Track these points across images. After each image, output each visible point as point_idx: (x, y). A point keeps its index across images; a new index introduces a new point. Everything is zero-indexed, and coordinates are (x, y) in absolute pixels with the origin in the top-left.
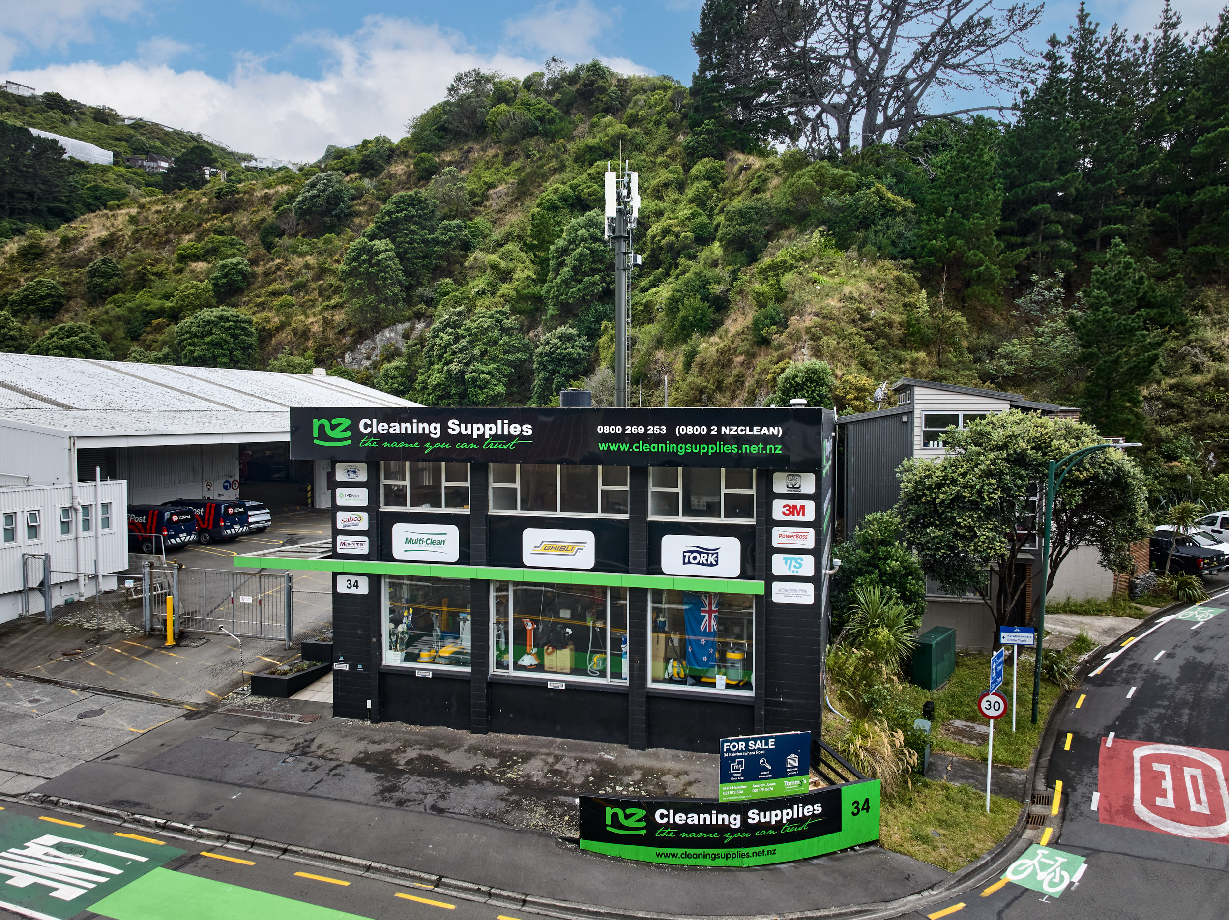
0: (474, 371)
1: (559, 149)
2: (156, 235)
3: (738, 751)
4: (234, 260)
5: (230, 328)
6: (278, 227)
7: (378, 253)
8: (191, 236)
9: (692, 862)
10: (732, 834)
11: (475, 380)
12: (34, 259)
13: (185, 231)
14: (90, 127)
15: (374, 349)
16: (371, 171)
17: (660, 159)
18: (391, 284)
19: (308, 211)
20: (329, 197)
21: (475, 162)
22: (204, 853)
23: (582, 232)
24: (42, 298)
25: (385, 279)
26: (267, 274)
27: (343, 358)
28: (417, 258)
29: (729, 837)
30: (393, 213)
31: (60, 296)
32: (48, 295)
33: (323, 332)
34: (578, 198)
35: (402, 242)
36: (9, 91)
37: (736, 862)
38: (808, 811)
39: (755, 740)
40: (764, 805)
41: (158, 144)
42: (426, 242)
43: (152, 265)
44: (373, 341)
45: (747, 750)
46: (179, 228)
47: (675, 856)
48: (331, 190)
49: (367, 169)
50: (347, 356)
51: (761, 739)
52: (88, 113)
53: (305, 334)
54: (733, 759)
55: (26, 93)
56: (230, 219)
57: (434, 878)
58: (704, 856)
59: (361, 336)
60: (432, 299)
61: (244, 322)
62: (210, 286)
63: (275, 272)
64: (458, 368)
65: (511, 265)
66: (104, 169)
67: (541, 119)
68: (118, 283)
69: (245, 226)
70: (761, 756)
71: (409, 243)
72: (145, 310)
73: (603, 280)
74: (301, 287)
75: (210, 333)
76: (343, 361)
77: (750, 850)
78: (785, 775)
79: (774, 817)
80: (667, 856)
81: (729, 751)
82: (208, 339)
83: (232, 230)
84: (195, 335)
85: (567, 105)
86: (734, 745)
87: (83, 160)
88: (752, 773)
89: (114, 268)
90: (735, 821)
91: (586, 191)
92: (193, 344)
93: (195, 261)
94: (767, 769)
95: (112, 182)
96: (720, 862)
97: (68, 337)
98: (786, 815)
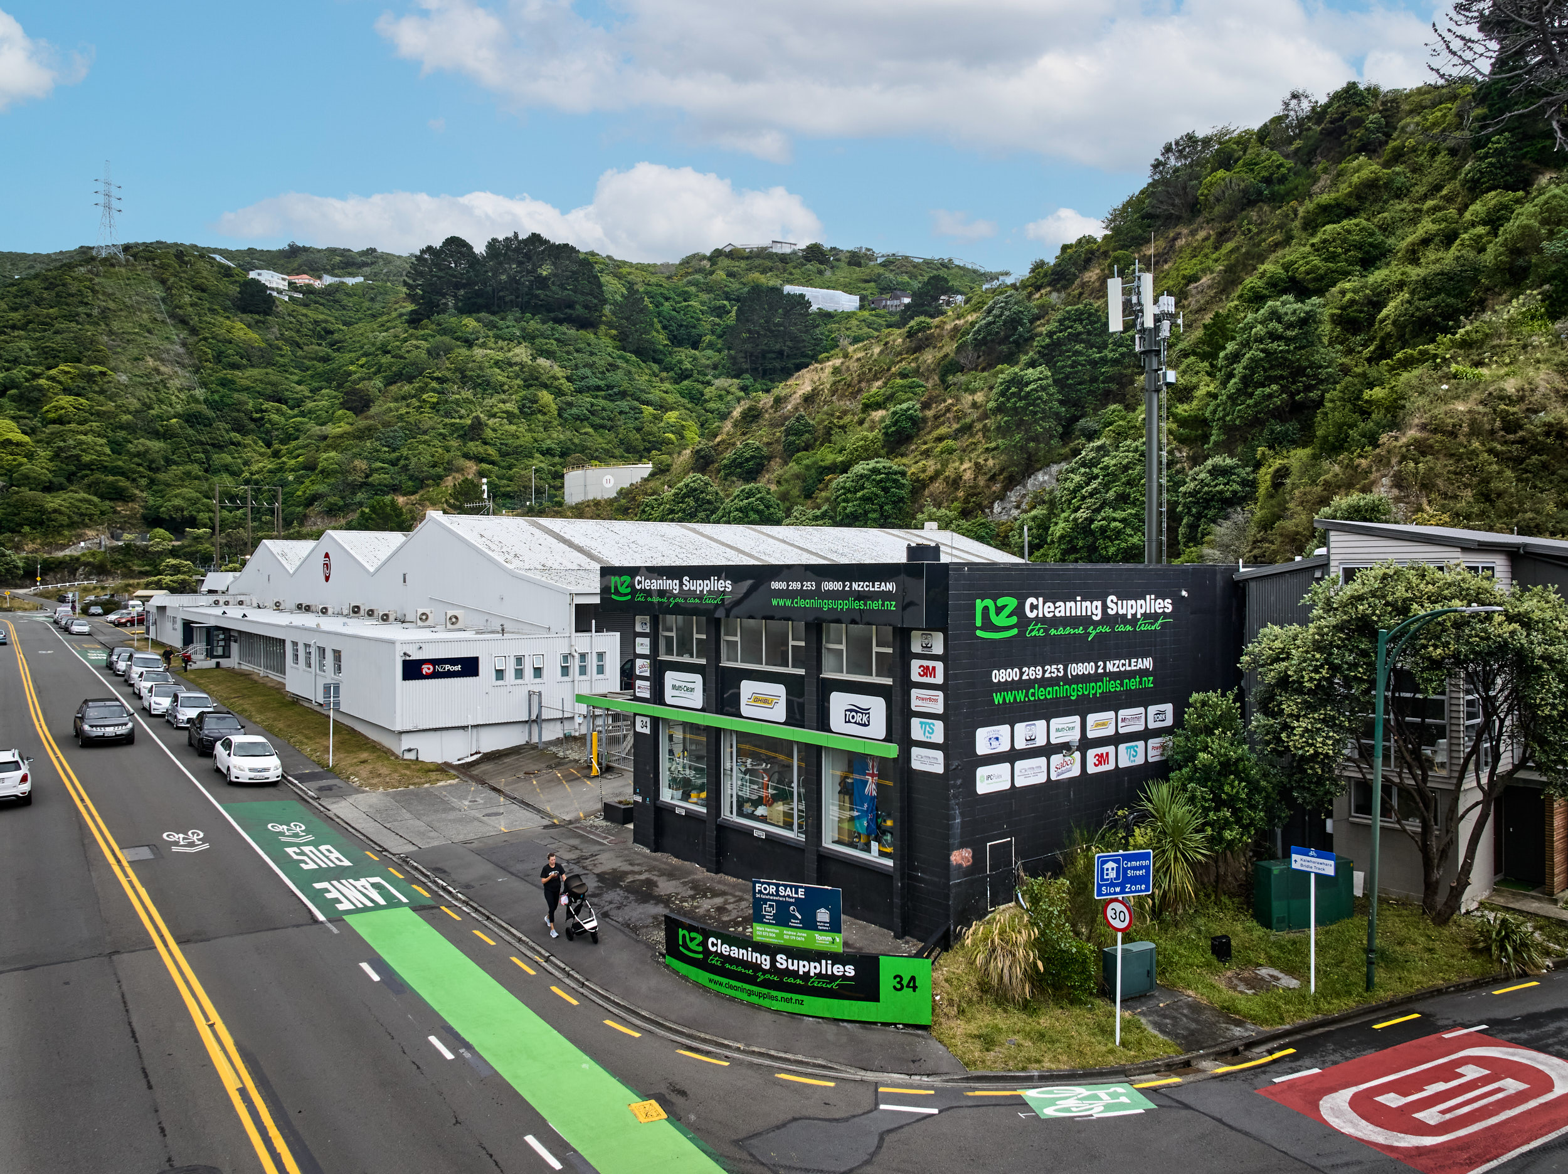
0: (1104, 519)
1: (1287, 216)
2: (849, 385)
3: (768, 894)
4: (905, 406)
5: (881, 481)
6: (958, 363)
7: (1027, 384)
8: (879, 383)
9: (733, 993)
10: (764, 974)
11: (1103, 530)
12: (751, 422)
13: (876, 378)
14: (844, 273)
15: (1024, 496)
16: (1063, 282)
17: (1430, 203)
18: (1042, 419)
19: (984, 341)
20: (1005, 322)
21: (1181, 251)
22: (443, 908)
23: (1259, 329)
24: (747, 460)
25: (1035, 413)
26: (936, 417)
27: (991, 508)
28: (1080, 384)
29: (761, 977)
30: (1055, 333)
31: (763, 457)
32: (753, 457)
33: (975, 479)
34: (1292, 279)
35: (1063, 367)
36: (774, 251)
37: (766, 1003)
38: (838, 970)
39: (786, 886)
40: (794, 953)
41: (906, 278)
42: (1094, 363)
43: (840, 418)
44: (1025, 486)
45: (778, 895)
46: (871, 376)
47: (721, 984)
48: (1007, 313)
49: (1057, 281)
50: (996, 505)
51: (791, 887)
52: (843, 258)
53: (955, 482)
54: (765, 901)
55: (787, 250)
56: (917, 358)
57: (547, 954)
58: (743, 990)
59: (1012, 482)
60: (1095, 431)
61: (896, 473)
62: (880, 436)
63: (944, 414)
64: (1085, 515)
65: (1194, 380)
66: (849, 316)
67: (1268, 181)
68: (808, 440)
69: (929, 366)
70: (792, 904)
71: (1072, 367)
72: (821, 467)
73: (1284, 389)
74: (967, 429)
75: (863, 488)
76: (992, 512)
77: (779, 994)
78: (815, 928)
79: (802, 967)
80: (716, 983)
81: (760, 892)
82: (859, 494)
83: (917, 372)
84: (849, 491)
85: (1309, 154)
86: (766, 888)
87: (830, 310)
88: (782, 919)
89: (807, 425)
90: (765, 962)
91: (1302, 269)
92: (846, 501)
93: (876, 410)
94: (797, 918)
95: (854, 329)
96: (754, 999)
97: (747, 498)
98: (814, 968)
